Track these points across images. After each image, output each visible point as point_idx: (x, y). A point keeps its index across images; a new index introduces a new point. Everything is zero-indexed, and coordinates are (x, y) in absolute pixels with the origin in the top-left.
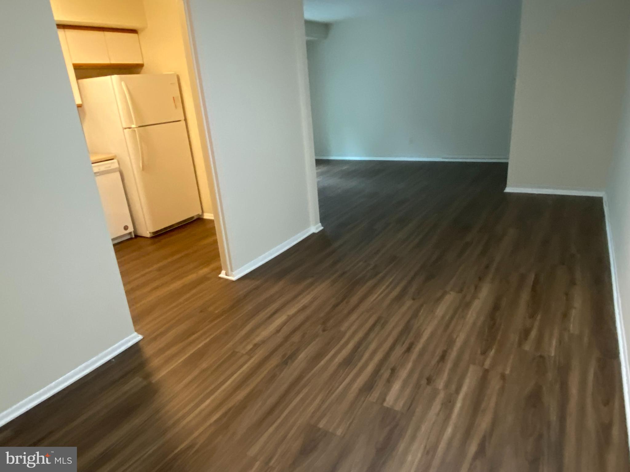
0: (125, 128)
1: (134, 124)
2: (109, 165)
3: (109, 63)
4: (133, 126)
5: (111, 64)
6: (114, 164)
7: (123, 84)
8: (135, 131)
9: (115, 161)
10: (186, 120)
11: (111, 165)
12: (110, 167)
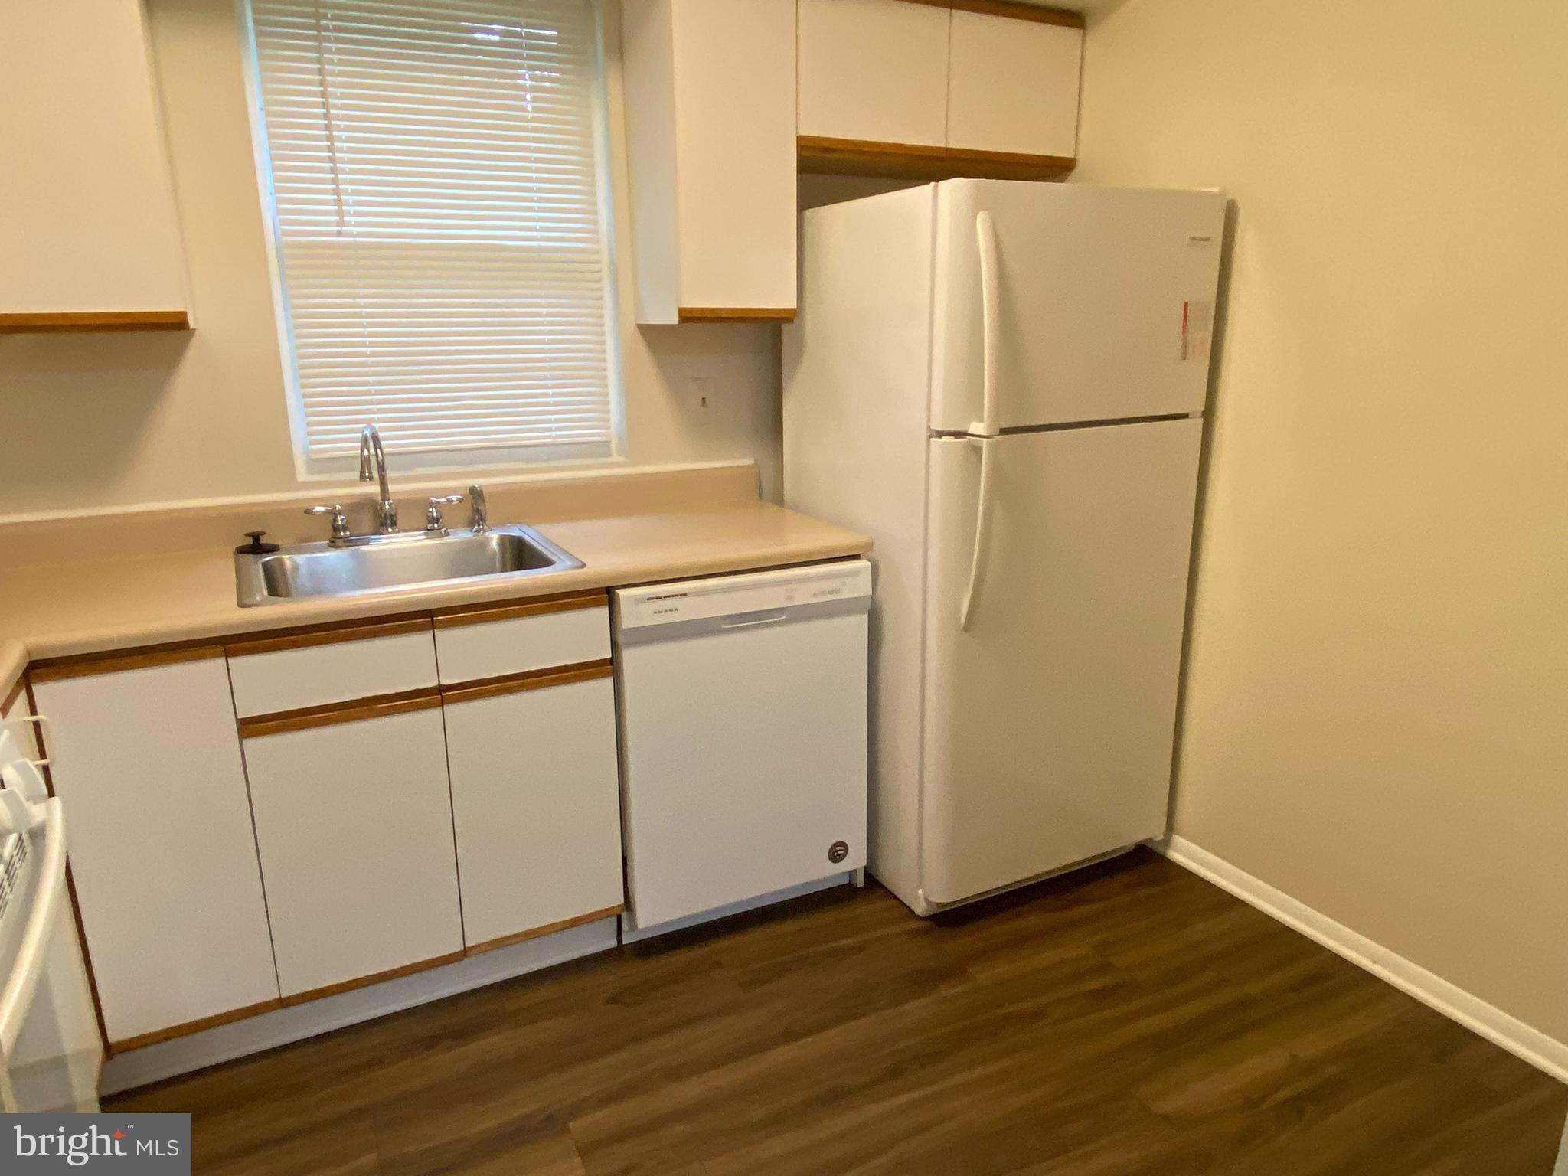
0: (940, 434)
1: (982, 421)
2: (834, 584)
3: (943, 145)
4: (977, 428)
5: (948, 150)
6: (854, 579)
7: (981, 222)
8: (977, 450)
9: (863, 564)
10: (1209, 415)
11: (844, 583)
12: (837, 591)
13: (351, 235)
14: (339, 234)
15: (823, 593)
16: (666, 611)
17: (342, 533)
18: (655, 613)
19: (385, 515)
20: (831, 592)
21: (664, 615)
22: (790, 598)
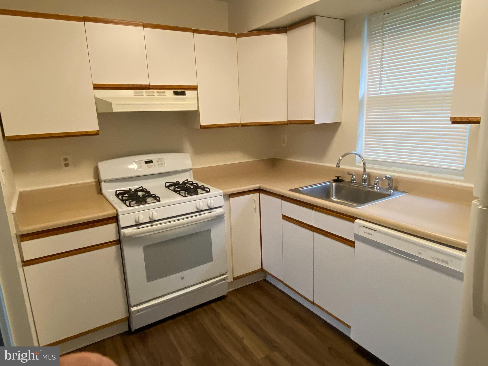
6: (458, 261)
11: (451, 261)
12: (447, 263)
13: (383, 93)
14: (381, 93)
15: (438, 260)
16: (368, 234)
17: (353, 181)
18: (365, 232)
19: (363, 179)
20: (443, 261)
21: (367, 234)
22: (420, 253)
